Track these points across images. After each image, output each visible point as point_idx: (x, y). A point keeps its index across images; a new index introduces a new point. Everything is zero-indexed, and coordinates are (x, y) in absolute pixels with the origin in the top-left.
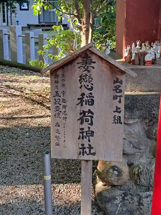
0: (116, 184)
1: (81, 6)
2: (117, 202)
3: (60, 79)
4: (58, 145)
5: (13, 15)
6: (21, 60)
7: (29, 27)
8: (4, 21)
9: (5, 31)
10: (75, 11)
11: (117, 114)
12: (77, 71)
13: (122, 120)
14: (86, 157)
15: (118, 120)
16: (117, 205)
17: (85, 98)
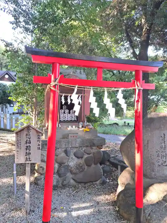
0: (42, 173)
1: (33, 107)
2: (42, 180)
3: (19, 135)
4: (17, 158)
5: (6, 109)
6: (8, 128)
7: (13, 113)
8: (2, 111)
9: (2, 116)
10: (31, 110)
11: (39, 146)
12: (25, 132)
13: (40, 148)
14: (28, 162)
15: (39, 148)
16: (42, 181)
17: (28, 141)
